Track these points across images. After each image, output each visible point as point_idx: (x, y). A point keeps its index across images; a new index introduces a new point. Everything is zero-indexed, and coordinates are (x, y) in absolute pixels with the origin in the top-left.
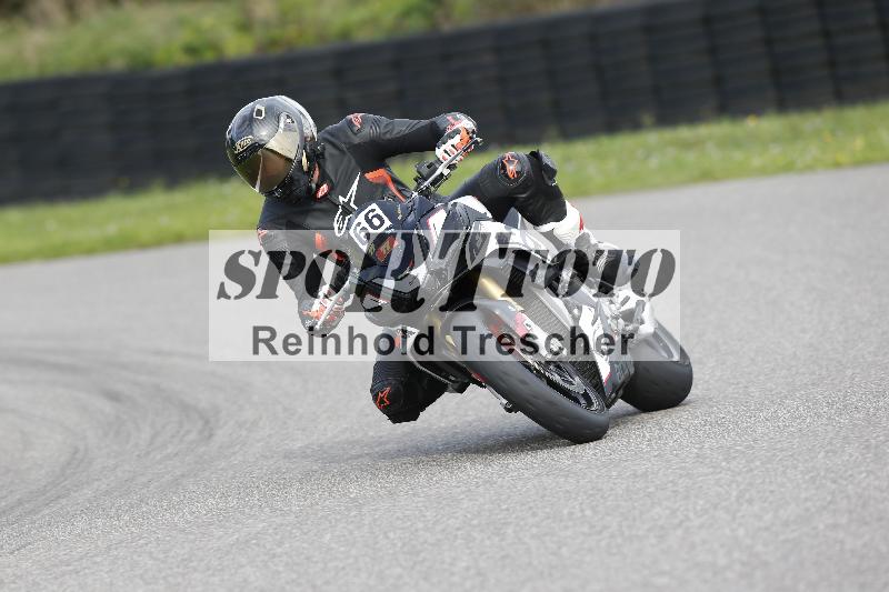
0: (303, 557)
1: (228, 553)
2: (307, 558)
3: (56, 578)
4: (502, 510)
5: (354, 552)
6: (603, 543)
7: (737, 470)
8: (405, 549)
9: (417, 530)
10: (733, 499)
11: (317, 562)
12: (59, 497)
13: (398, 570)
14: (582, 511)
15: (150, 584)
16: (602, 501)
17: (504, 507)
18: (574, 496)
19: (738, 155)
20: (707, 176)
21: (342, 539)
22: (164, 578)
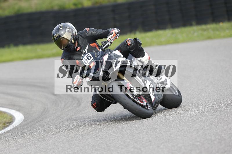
0: (104, 137)
1: (84, 135)
2: (105, 137)
3: (40, 142)
4: (156, 125)
5: (117, 135)
6: (182, 134)
7: (217, 115)
8: (131, 135)
9: (133, 130)
10: (216, 122)
11: (107, 138)
12: (40, 121)
13: (129, 140)
14: (177, 125)
15: (64, 143)
16: (182, 123)
17: (156, 124)
18: (175, 121)
19: (218, 33)
20: (209, 38)
21: (114, 132)
22: (68, 142)
